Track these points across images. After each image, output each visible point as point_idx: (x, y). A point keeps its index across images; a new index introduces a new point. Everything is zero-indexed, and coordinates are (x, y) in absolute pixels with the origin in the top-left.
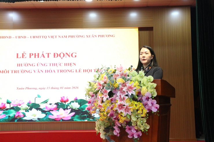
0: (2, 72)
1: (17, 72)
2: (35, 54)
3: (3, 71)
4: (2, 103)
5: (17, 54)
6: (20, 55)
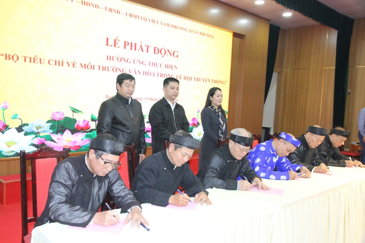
0: (84, 67)
1: (106, 69)
2: (132, 43)
4: (84, 121)
5: (107, 39)
6: (111, 42)
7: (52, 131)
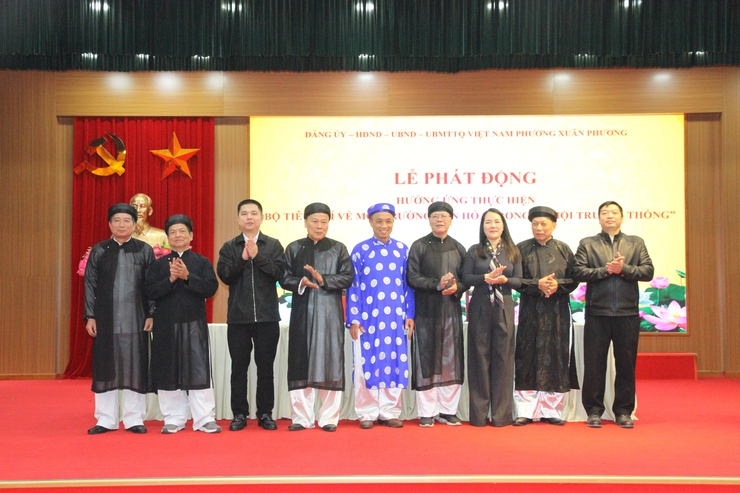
2: (438, 175)
5: (397, 175)
6: (403, 178)
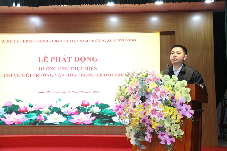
0: (24, 76)
1: (39, 75)
2: (57, 58)
3: (25, 74)
4: (24, 107)
5: (39, 58)
6: (42, 59)
7: (5, 113)
